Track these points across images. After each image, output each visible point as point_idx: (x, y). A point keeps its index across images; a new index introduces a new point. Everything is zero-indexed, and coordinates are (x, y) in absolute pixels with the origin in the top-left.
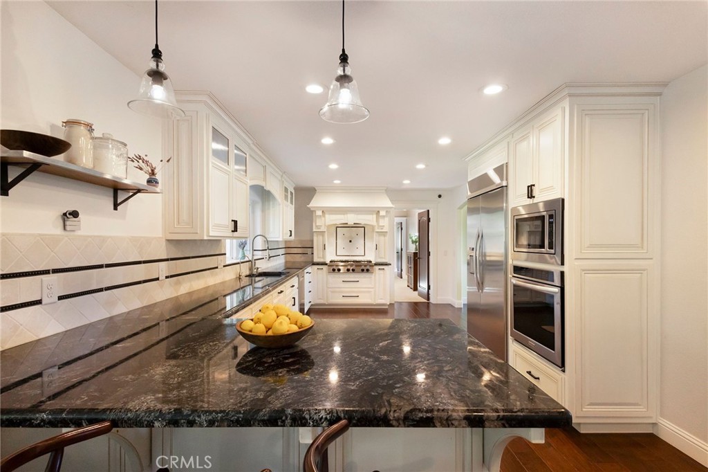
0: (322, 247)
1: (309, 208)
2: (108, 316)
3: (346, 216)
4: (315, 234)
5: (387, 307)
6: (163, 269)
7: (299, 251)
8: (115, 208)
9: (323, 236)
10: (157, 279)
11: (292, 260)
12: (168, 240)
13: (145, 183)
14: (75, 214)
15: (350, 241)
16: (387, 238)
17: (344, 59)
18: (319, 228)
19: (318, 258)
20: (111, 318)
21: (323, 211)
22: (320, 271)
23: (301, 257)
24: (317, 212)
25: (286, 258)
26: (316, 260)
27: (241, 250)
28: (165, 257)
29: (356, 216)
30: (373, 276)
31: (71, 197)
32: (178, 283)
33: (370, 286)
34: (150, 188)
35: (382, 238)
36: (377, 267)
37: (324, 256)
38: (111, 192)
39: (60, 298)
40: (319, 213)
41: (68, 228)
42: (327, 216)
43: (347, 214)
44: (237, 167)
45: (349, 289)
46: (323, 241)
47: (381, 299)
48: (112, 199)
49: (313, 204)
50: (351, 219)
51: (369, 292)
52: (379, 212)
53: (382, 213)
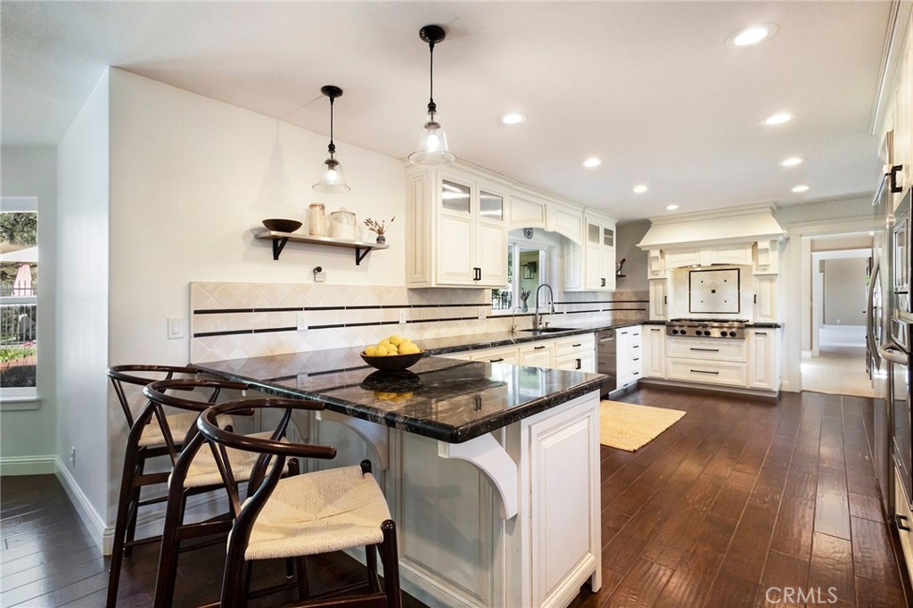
0: (661, 300)
1: (640, 248)
2: (348, 346)
3: (697, 254)
4: (651, 282)
5: (775, 396)
6: (403, 315)
7: (634, 306)
8: (358, 263)
9: (664, 285)
10: (398, 322)
11: (624, 318)
12: (411, 289)
13: (375, 242)
14: (319, 269)
15: (714, 291)
16: (776, 284)
17: (432, 107)
18: (657, 275)
19: (657, 315)
20: (351, 348)
21: (661, 251)
22: (655, 334)
23: (636, 314)
24: (651, 252)
25: (614, 315)
26: (653, 318)
27: (522, 302)
28: (407, 304)
29: (715, 253)
30: (744, 344)
31: (318, 258)
32: (423, 328)
33: (739, 359)
34: (380, 245)
35: (766, 285)
36: (752, 331)
37: (665, 313)
38: (354, 251)
39: (310, 328)
40: (654, 253)
41: (317, 279)
42: (667, 256)
43: (699, 251)
44: (482, 213)
45: (701, 360)
46: (664, 291)
47: (761, 381)
48: (355, 257)
49: (644, 243)
50: (707, 258)
51: (738, 368)
52: (756, 243)
53: (761, 245)
